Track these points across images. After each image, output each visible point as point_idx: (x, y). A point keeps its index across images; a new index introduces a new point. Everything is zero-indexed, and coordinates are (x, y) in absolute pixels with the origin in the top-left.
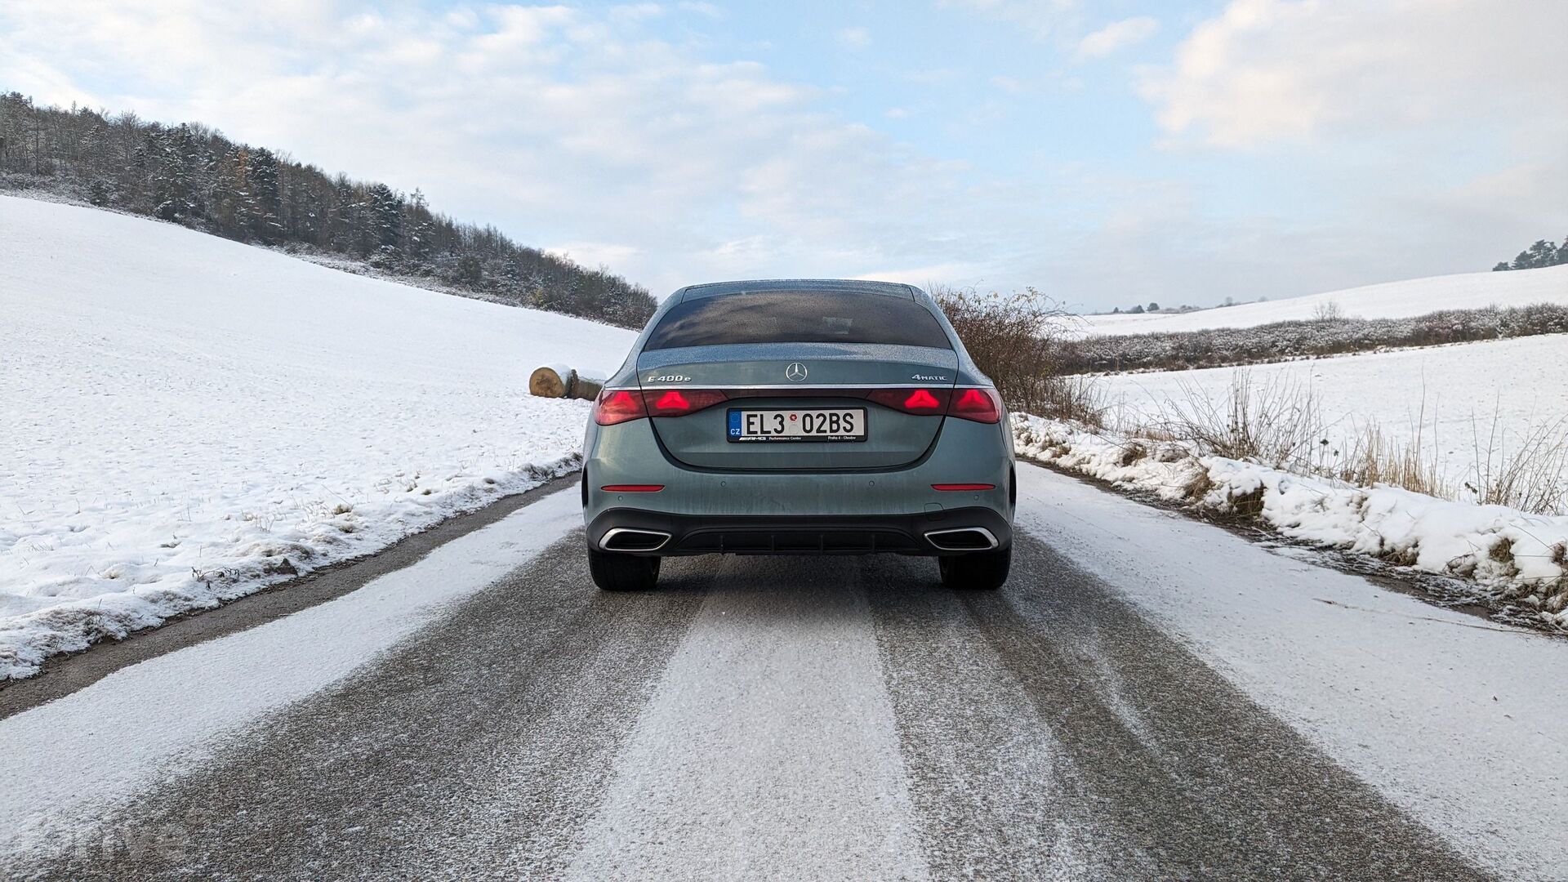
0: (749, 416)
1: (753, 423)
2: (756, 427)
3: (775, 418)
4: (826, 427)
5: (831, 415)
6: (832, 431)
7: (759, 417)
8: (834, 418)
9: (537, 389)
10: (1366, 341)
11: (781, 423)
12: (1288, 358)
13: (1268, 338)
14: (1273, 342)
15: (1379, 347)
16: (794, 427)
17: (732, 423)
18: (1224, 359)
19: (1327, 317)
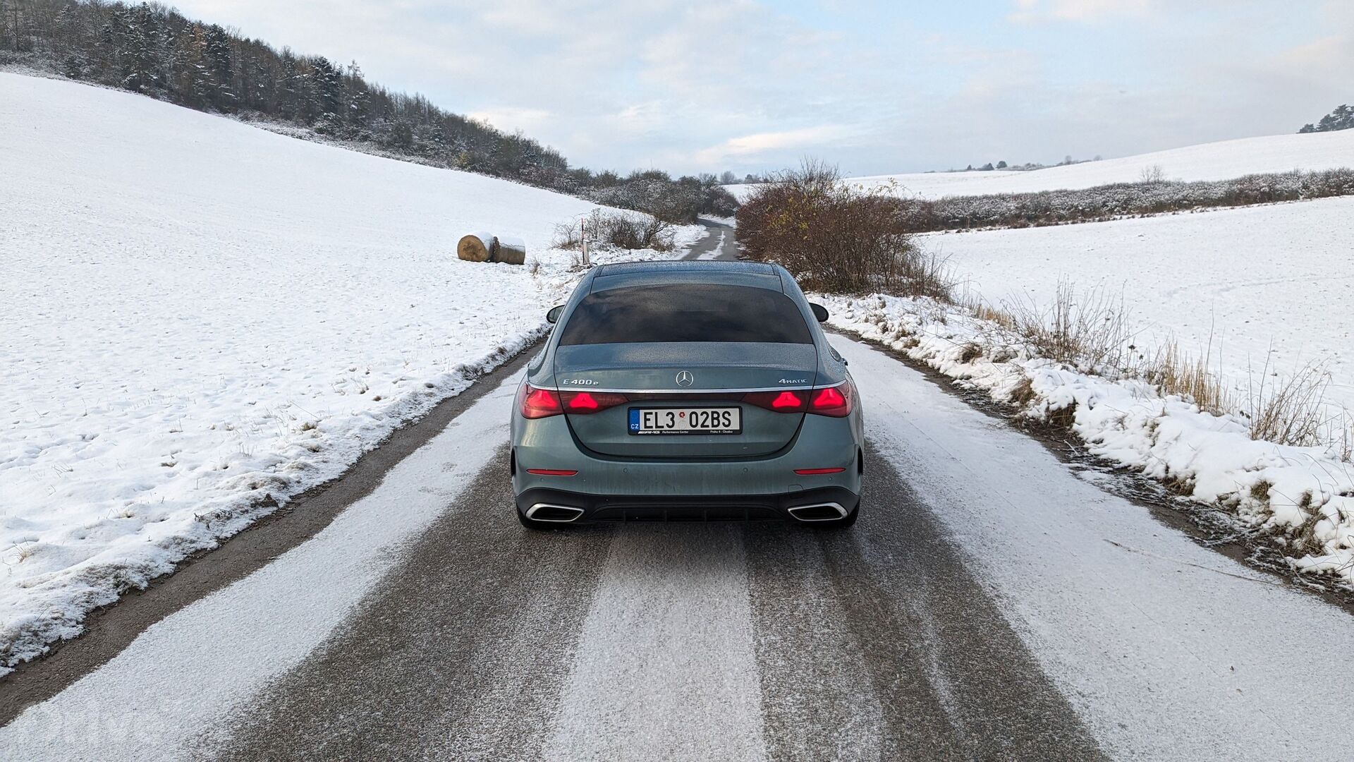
0: (646, 414)
1: (649, 420)
2: (651, 423)
3: (667, 415)
4: (709, 422)
5: (713, 413)
6: (713, 426)
7: (654, 414)
8: (715, 416)
9: (464, 254)
10: (1185, 202)
11: (672, 419)
12: (1116, 217)
13: (1100, 199)
14: (1104, 203)
15: (1196, 207)
16: (682, 424)
17: (632, 419)
18: (1061, 218)
19: (1152, 180)
